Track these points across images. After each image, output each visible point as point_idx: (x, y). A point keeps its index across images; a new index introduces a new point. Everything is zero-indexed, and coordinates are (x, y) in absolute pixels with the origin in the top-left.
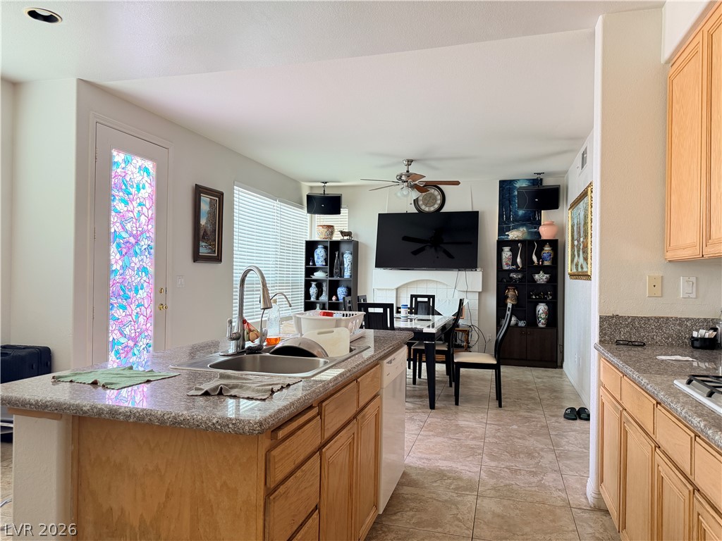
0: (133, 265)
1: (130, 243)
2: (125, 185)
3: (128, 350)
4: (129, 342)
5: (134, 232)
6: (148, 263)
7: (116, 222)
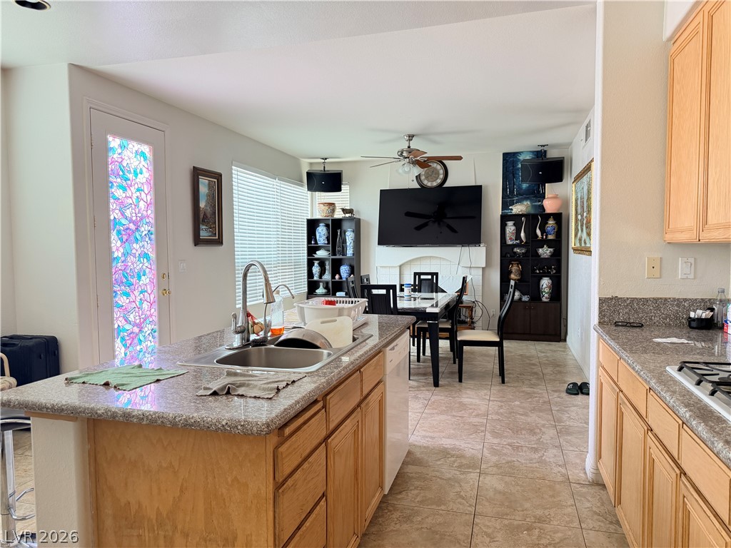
0: (134, 251)
1: (130, 230)
2: (123, 171)
3: (133, 336)
4: (135, 328)
5: (134, 218)
6: (149, 248)
7: (115, 209)
